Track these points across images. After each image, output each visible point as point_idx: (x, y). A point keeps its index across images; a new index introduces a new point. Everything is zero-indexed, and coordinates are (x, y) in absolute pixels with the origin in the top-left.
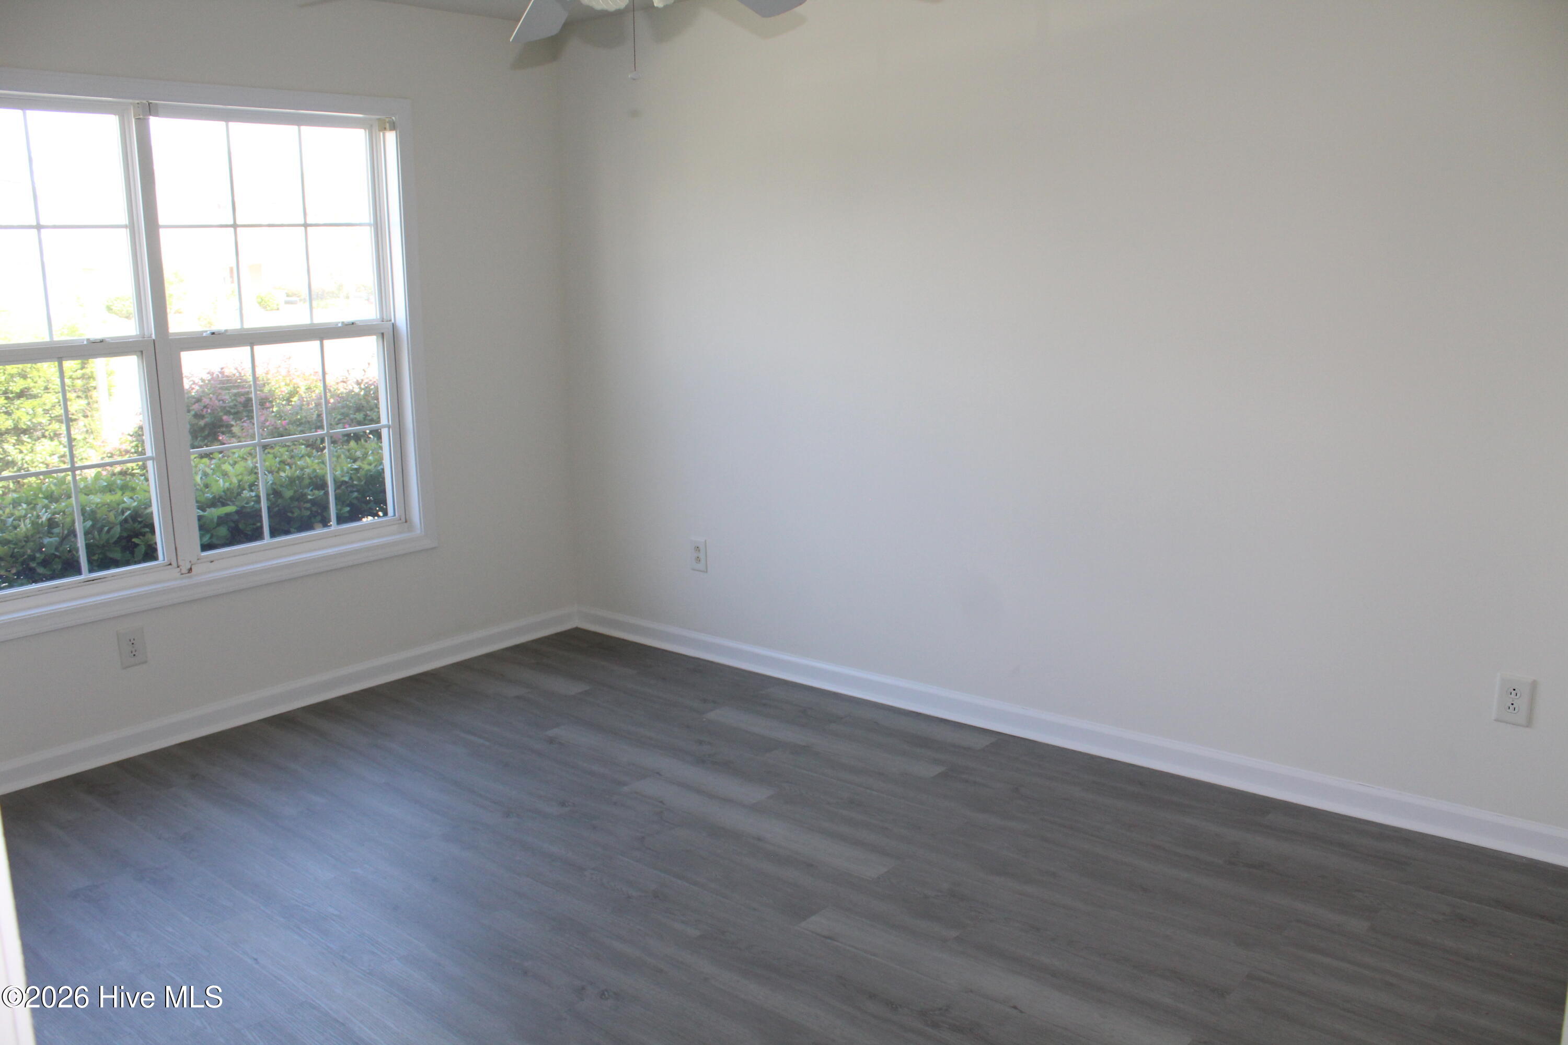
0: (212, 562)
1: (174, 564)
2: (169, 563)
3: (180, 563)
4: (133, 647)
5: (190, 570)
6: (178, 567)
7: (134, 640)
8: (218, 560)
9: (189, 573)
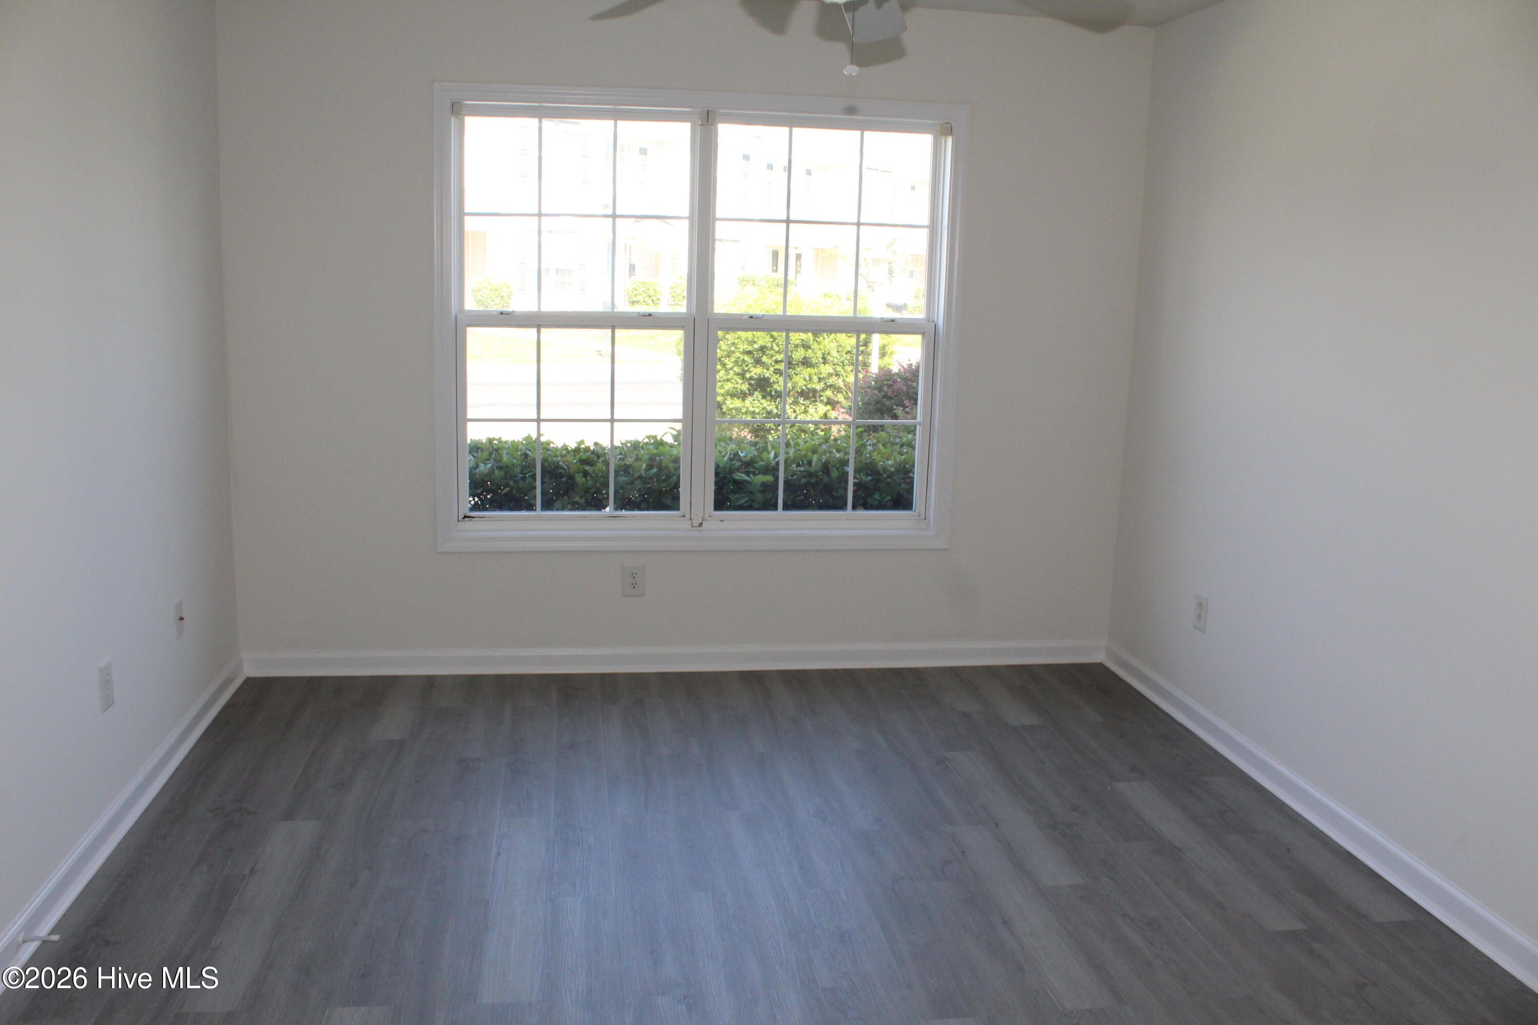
0: (722, 521)
1: (688, 516)
2: (683, 515)
3: (692, 516)
4: (634, 580)
5: (701, 525)
6: (691, 520)
7: (636, 574)
8: (728, 520)
9: (699, 526)
